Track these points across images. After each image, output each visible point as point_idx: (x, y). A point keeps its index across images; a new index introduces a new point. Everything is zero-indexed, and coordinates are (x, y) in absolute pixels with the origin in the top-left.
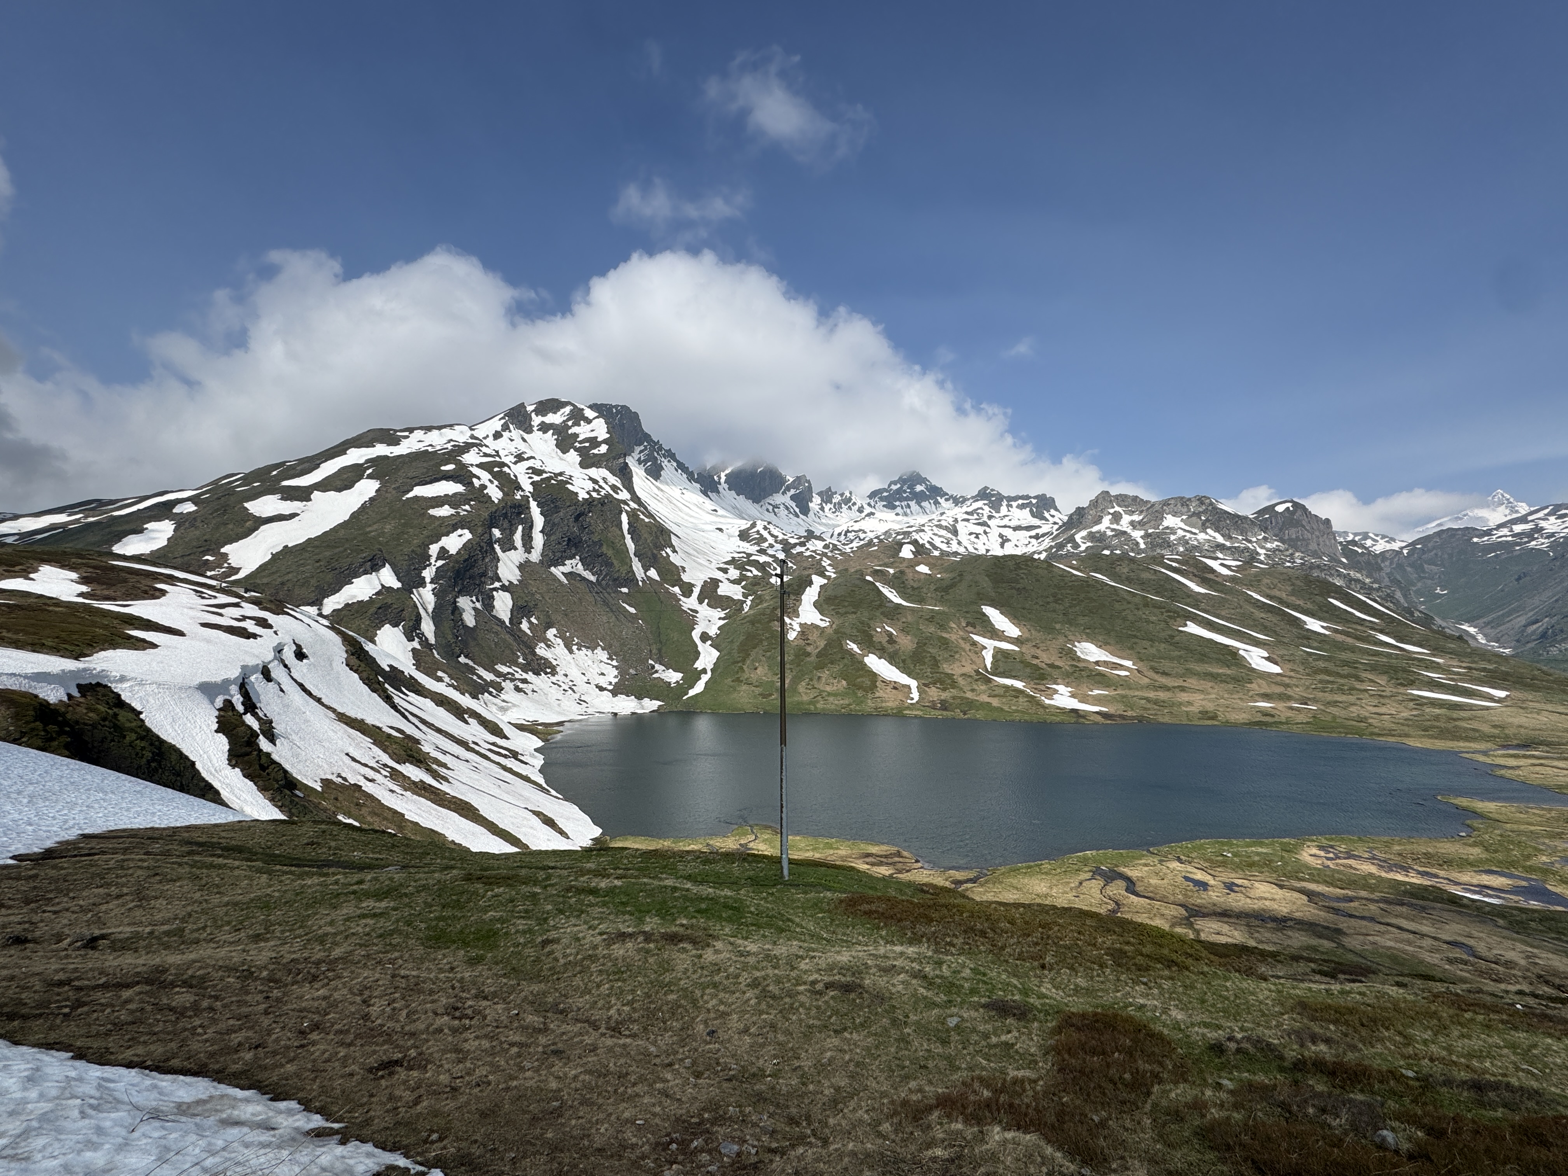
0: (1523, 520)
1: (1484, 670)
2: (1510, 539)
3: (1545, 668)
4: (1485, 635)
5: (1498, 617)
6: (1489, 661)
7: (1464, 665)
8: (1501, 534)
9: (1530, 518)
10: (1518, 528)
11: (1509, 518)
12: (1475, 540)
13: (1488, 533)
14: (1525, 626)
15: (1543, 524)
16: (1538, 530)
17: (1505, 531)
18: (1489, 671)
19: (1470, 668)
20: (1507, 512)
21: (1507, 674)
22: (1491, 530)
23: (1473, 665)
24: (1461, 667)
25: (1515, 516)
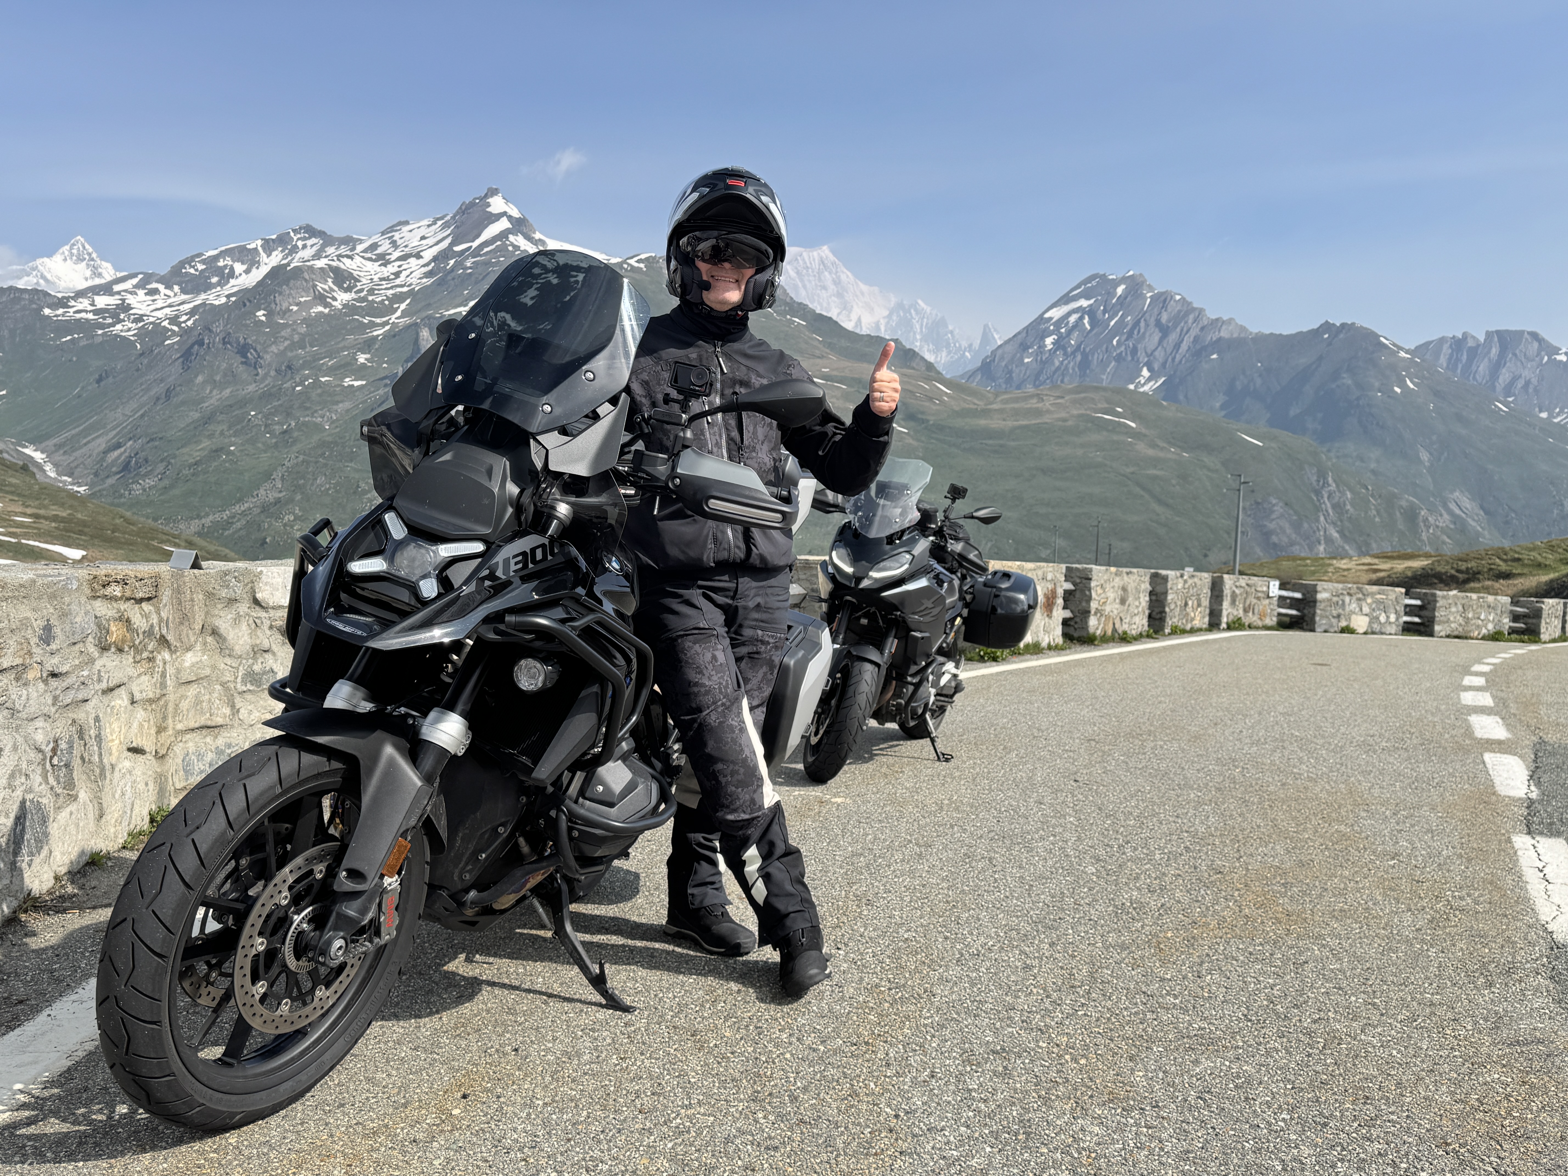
0: (106, 289)
1: (55, 518)
2: (90, 316)
3: (128, 514)
4: (56, 465)
5: (73, 436)
6: (62, 505)
7: (29, 511)
8: (80, 307)
9: (116, 288)
10: (102, 301)
11: (90, 283)
12: (47, 311)
13: (63, 303)
14: (106, 452)
15: (131, 300)
16: (125, 308)
17: (84, 304)
18: (63, 520)
19: (36, 516)
20: (88, 273)
21: (84, 524)
22: (68, 298)
23: (42, 512)
24: (25, 515)
25: (98, 281)
